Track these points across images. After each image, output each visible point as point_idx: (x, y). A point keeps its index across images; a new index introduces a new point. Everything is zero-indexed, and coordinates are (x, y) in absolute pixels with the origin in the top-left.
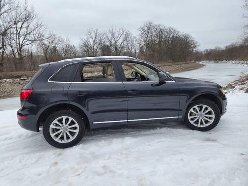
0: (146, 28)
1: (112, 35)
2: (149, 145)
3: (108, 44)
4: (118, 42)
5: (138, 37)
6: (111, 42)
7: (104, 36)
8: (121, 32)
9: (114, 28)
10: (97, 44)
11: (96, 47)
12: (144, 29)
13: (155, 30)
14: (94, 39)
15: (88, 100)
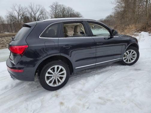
0: (54, 6)
1: (32, 9)
2: (112, 78)
3: (29, 15)
4: (37, 14)
5: (50, 12)
6: (31, 14)
7: (26, 10)
8: (38, 7)
9: (32, 4)
10: (21, 15)
11: (20, 18)
12: (53, 7)
13: (60, 8)
14: (18, 12)
15: (71, 51)
